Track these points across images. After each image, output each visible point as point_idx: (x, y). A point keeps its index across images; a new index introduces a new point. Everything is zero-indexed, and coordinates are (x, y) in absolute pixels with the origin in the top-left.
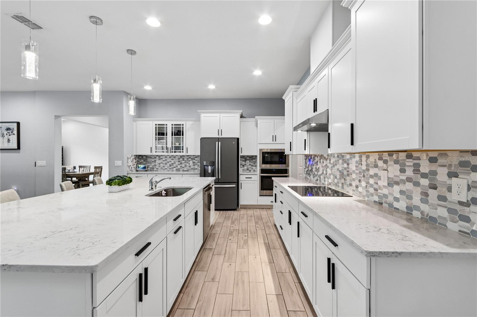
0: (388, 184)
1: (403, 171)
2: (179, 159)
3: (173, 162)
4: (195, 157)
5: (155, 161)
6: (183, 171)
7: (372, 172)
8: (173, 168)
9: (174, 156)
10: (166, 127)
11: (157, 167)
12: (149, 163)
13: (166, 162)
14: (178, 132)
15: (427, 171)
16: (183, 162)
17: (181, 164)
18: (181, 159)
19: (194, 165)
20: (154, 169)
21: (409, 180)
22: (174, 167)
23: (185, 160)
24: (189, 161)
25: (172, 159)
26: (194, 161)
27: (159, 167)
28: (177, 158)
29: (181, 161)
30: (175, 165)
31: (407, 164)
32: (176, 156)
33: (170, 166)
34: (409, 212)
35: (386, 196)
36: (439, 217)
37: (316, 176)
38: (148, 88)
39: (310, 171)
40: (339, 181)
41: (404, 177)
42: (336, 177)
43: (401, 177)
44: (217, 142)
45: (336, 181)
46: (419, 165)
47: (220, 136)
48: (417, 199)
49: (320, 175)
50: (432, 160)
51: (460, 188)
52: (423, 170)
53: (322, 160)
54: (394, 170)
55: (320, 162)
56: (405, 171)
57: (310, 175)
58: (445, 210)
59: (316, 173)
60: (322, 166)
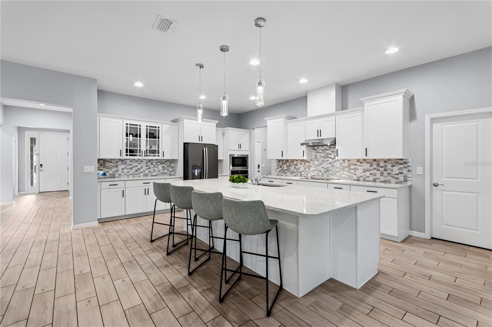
0: (363, 172)
2: (147, 163)
3: (139, 166)
4: (164, 161)
5: (117, 166)
6: (152, 176)
8: (139, 173)
9: (141, 160)
10: (140, 128)
11: (119, 173)
12: (108, 168)
13: (131, 166)
14: (153, 135)
15: (383, 165)
16: (152, 166)
17: (149, 168)
18: (149, 164)
19: (163, 170)
20: (115, 175)
21: (374, 169)
22: (141, 172)
23: (154, 164)
24: (158, 165)
25: (139, 164)
26: (163, 165)
27: (122, 172)
28: (144, 162)
29: (148, 166)
30: (142, 170)
31: (373, 163)
32: (143, 160)
33: (136, 171)
34: (375, 181)
35: (362, 177)
36: (388, 180)
37: (295, 172)
38: (139, 84)
39: (286, 170)
40: (324, 173)
41: (372, 168)
42: (320, 172)
43: (370, 168)
44: (204, 148)
45: (320, 174)
46: (379, 164)
47: (200, 142)
48: (378, 175)
49: (301, 172)
50: (385, 162)
51: (396, 170)
52: (381, 165)
53: (303, 163)
54: (366, 166)
55: (301, 164)
56: (372, 166)
57: (286, 173)
58: (390, 177)
59: (295, 171)
60: (304, 166)
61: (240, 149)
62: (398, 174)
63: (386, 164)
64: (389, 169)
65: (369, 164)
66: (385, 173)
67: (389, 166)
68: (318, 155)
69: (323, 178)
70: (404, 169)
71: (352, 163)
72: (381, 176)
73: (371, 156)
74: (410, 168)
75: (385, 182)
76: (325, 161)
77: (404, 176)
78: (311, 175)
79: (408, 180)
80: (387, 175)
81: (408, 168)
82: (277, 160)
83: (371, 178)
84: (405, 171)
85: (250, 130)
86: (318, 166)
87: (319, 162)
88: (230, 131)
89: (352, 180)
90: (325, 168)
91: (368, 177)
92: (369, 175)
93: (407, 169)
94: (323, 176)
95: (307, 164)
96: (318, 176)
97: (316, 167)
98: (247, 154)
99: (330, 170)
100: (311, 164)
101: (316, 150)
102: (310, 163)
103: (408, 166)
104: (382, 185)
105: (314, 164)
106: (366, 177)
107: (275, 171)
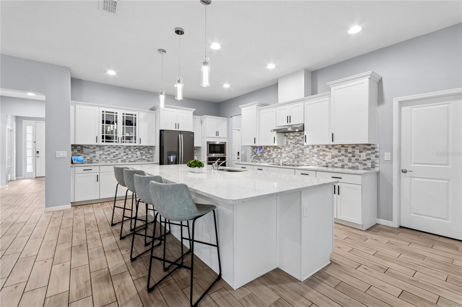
0: (332, 158)
1: (339, 152)
2: (125, 149)
3: (117, 152)
4: (142, 147)
5: (94, 152)
6: (130, 161)
7: (321, 153)
8: (117, 159)
9: (119, 147)
10: (116, 116)
11: (96, 159)
12: (86, 154)
13: (109, 152)
14: (129, 122)
15: (351, 151)
16: (130, 152)
17: (127, 154)
18: (127, 150)
19: (142, 156)
20: (92, 161)
21: (343, 155)
22: (119, 158)
23: (131, 150)
24: (137, 151)
25: (117, 150)
26: (142, 151)
27: (99, 158)
28: (122, 148)
29: (127, 152)
30: (120, 156)
31: (342, 149)
32: (121, 147)
33: (114, 157)
34: (343, 167)
35: (330, 163)
36: (356, 166)
37: (268, 159)
38: (111, 73)
39: (259, 156)
40: (295, 160)
41: (340, 154)
42: (291, 158)
43: (339, 154)
44: (180, 135)
45: (291, 160)
46: (347, 149)
47: (177, 129)
48: (346, 162)
49: (274, 158)
50: (353, 147)
51: (363, 156)
52: (349, 151)
53: (275, 150)
54: (335, 152)
55: (273, 150)
56: (341, 152)
57: (260, 159)
58: (358, 163)
59: (268, 157)
60: (276, 153)
61: (217, 136)
62: (366, 160)
63: (354, 150)
64: (357, 155)
65: (337, 150)
66: (353, 159)
67: (357, 152)
68: (289, 141)
69: (293, 164)
70: (372, 155)
71: (321, 150)
72: (349, 162)
73: (337, 142)
74: (378, 154)
75: (353, 168)
76: (296, 148)
77: (371, 162)
78: (282, 161)
79: (376, 166)
80: (355, 161)
81: (376, 153)
82: (252, 146)
83: (339, 165)
84: (373, 157)
85: (228, 117)
86: (289, 152)
87: (290, 149)
88: (207, 119)
89: (321, 166)
90: (296, 155)
91: (336, 163)
92: (337, 161)
93: (374, 155)
94: (294, 163)
95: (279, 151)
96: (289, 162)
97: (287, 153)
98: (225, 142)
99: (301, 157)
100: (283, 151)
101: (287, 136)
102: (282, 150)
103: (376, 152)
104: (350, 171)
105: (285, 150)
106: (334, 163)
107: (250, 158)
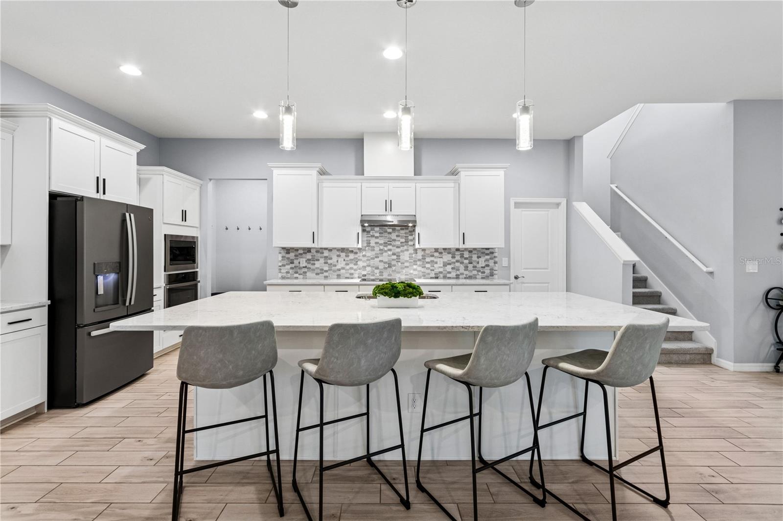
0: (443, 265)
1: (453, 257)
7: (428, 259)
15: (467, 256)
21: (457, 261)
31: (456, 254)
34: (457, 277)
35: (441, 272)
36: (474, 275)
37: (326, 271)
39: (304, 267)
40: (383, 271)
41: (454, 260)
42: (377, 268)
43: (452, 261)
44: (127, 215)
45: (377, 271)
46: (463, 254)
47: (100, 196)
48: (462, 269)
49: (339, 270)
50: (470, 252)
51: (482, 262)
52: (465, 256)
53: (343, 255)
54: (447, 257)
55: (339, 256)
56: (455, 257)
57: (305, 273)
58: (476, 271)
59: (326, 268)
60: (344, 260)
61: (184, 222)
62: (484, 267)
63: (471, 255)
64: (475, 261)
65: (450, 255)
66: (470, 266)
67: (475, 257)
68: (373, 241)
69: (381, 277)
70: (490, 261)
71: (428, 254)
72: (465, 270)
73: (469, 245)
74: (496, 259)
75: (470, 277)
76: (386, 251)
77: (490, 270)
78: (358, 274)
79: (495, 274)
80: (472, 269)
81: (494, 259)
82: (283, 248)
83: (453, 274)
84: (491, 263)
86: (373, 259)
87: (374, 253)
89: (427, 278)
90: (385, 263)
91: (449, 273)
92: (450, 270)
93: (493, 261)
94: (382, 275)
95: (352, 256)
96: (374, 275)
97: (368, 260)
98: (194, 235)
99: (394, 265)
100: (359, 256)
101: (368, 232)
102: (358, 254)
103: (495, 257)
104: (468, 281)
105: (364, 256)
106: (446, 272)
107: (278, 271)
